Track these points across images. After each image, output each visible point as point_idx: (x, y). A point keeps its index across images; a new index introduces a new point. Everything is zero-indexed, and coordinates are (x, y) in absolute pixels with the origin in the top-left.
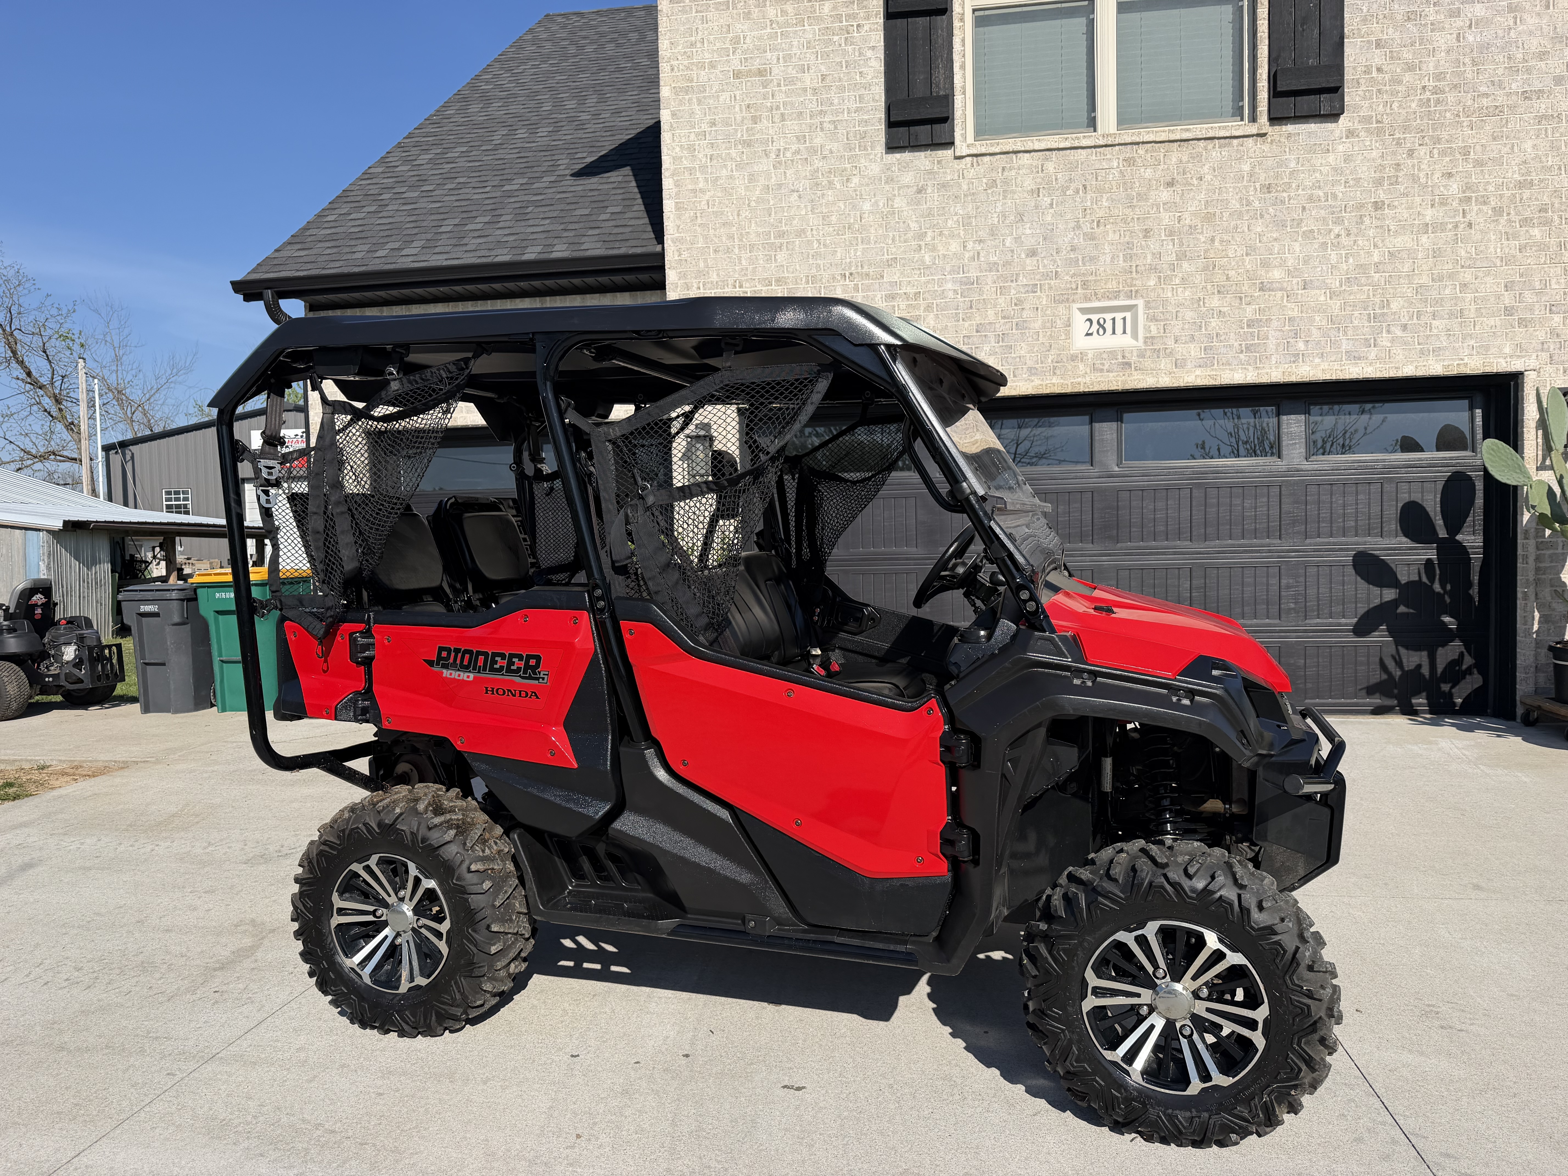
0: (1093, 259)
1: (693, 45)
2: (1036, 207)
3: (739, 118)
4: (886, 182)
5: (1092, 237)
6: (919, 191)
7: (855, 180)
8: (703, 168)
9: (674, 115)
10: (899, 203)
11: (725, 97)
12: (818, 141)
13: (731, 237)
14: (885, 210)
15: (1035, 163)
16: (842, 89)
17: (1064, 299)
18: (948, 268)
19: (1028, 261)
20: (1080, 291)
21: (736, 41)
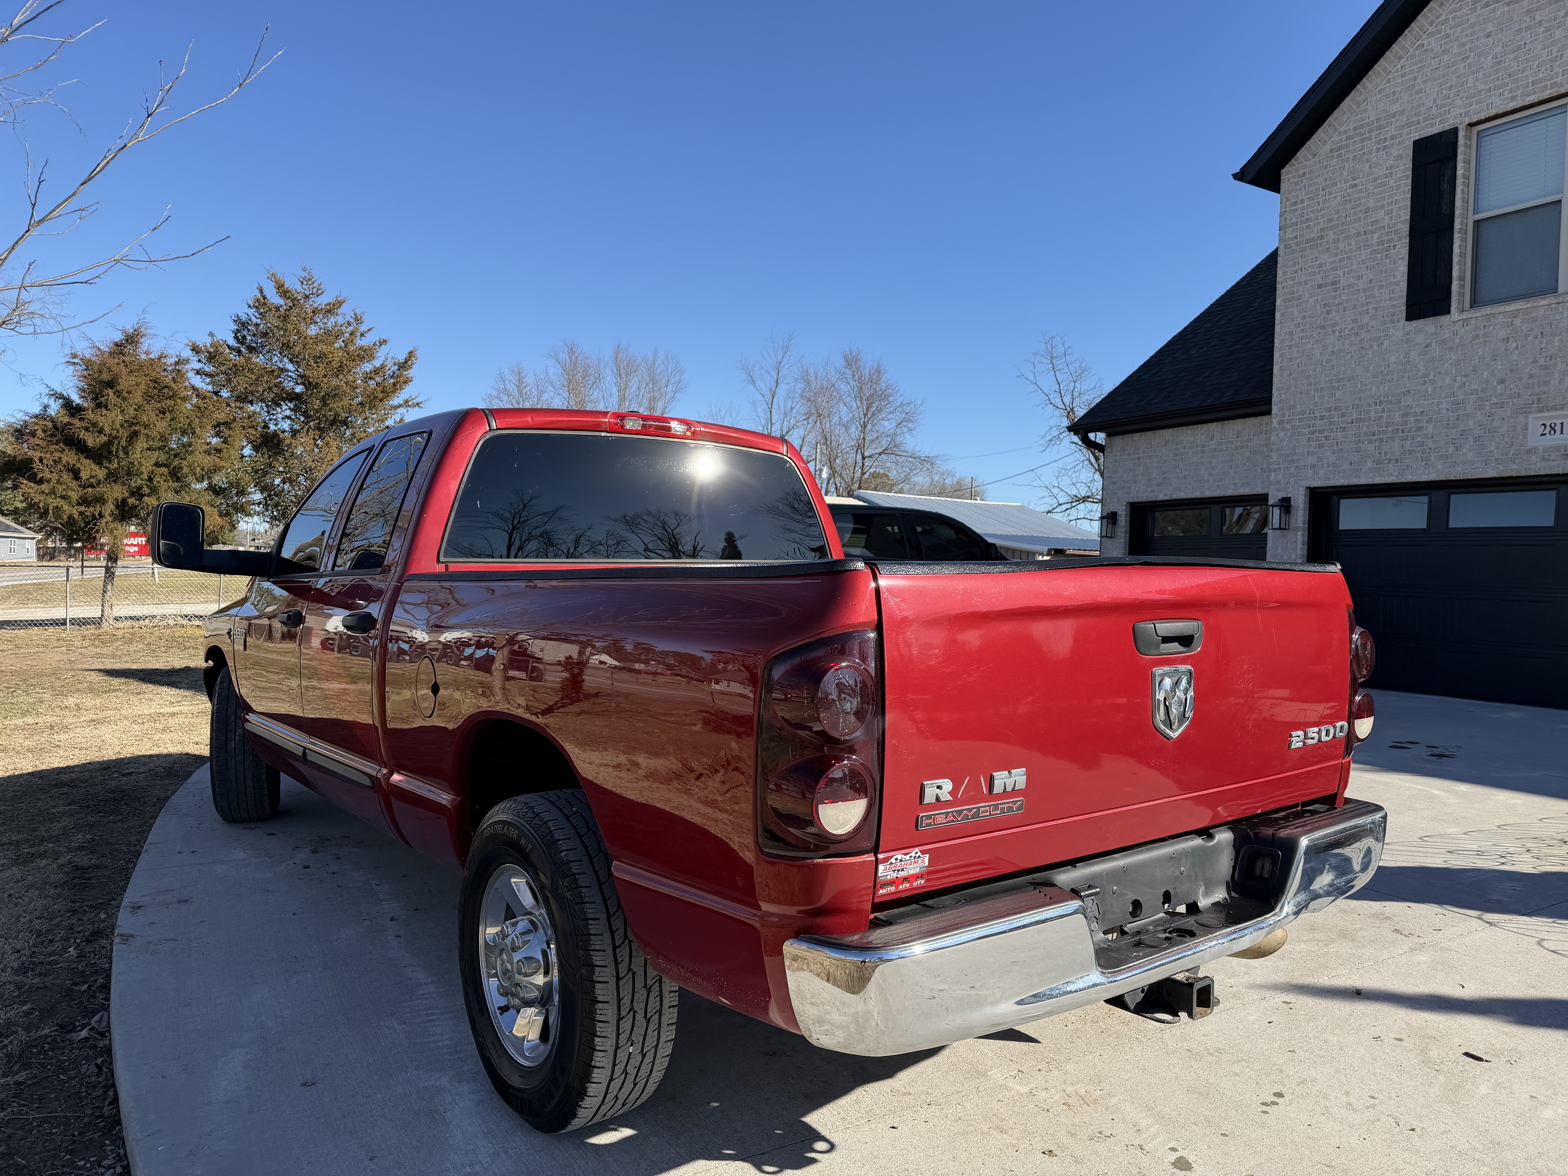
0: (1546, 383)
1: (1296, 272)
2: (1506, 350)
3: (1319, 312)
4: (1406, 343)
5: (1545, 368)
6: (1427, 347)
7: (1386, 343)
8: (1297, 345)
9: (1282, 315)
10: (1414, 355)
11: (1312, 300)
12: (1365, 321)
13: (1310, 384)
14: (1404, 360)
15: (1507, 320)
16: (1381, 287)
17: (1525, 411)
18: (1443, 394)
19: (1499, 387)
20: (1535, 405)
21: (1320, 266)
